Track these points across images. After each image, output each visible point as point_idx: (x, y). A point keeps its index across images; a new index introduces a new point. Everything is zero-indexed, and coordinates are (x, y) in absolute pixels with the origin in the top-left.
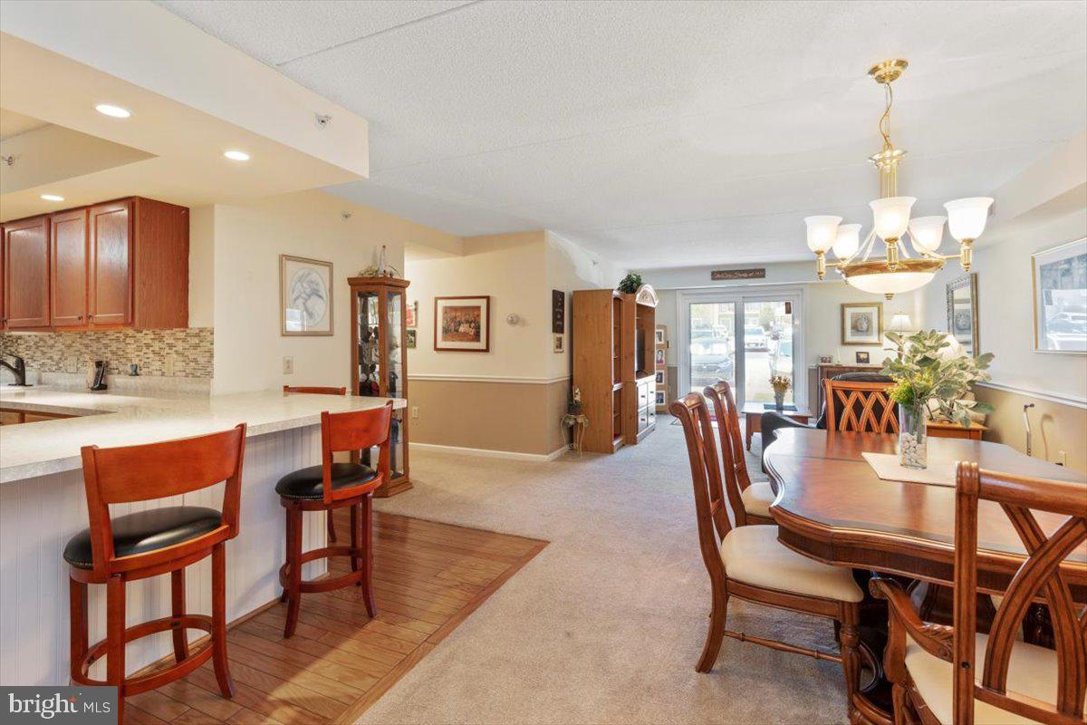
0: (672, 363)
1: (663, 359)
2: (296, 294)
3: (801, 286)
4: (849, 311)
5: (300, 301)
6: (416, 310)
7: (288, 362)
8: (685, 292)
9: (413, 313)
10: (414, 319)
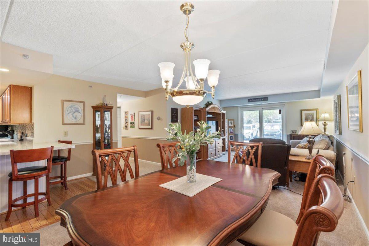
0: (236, 133)
1: (233, 131)
2: (68, 112)
3: (285, 103)
4: (304, 113)
5: (70, 114)
6: (134, 115)
7: (66, 133)
8: (240, 107)
9: (134, 116)
10: (134, 119)
